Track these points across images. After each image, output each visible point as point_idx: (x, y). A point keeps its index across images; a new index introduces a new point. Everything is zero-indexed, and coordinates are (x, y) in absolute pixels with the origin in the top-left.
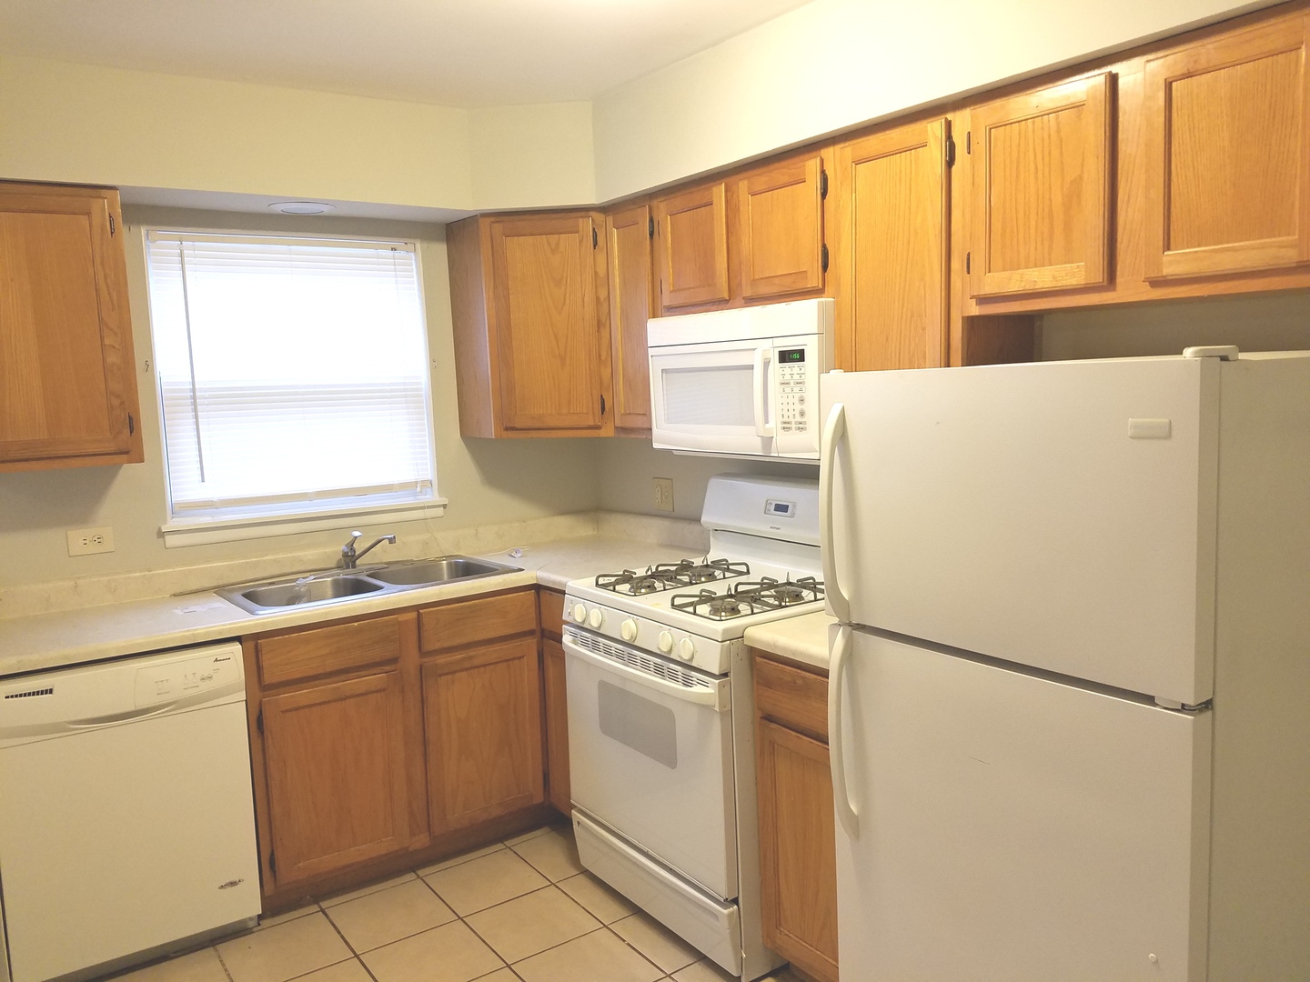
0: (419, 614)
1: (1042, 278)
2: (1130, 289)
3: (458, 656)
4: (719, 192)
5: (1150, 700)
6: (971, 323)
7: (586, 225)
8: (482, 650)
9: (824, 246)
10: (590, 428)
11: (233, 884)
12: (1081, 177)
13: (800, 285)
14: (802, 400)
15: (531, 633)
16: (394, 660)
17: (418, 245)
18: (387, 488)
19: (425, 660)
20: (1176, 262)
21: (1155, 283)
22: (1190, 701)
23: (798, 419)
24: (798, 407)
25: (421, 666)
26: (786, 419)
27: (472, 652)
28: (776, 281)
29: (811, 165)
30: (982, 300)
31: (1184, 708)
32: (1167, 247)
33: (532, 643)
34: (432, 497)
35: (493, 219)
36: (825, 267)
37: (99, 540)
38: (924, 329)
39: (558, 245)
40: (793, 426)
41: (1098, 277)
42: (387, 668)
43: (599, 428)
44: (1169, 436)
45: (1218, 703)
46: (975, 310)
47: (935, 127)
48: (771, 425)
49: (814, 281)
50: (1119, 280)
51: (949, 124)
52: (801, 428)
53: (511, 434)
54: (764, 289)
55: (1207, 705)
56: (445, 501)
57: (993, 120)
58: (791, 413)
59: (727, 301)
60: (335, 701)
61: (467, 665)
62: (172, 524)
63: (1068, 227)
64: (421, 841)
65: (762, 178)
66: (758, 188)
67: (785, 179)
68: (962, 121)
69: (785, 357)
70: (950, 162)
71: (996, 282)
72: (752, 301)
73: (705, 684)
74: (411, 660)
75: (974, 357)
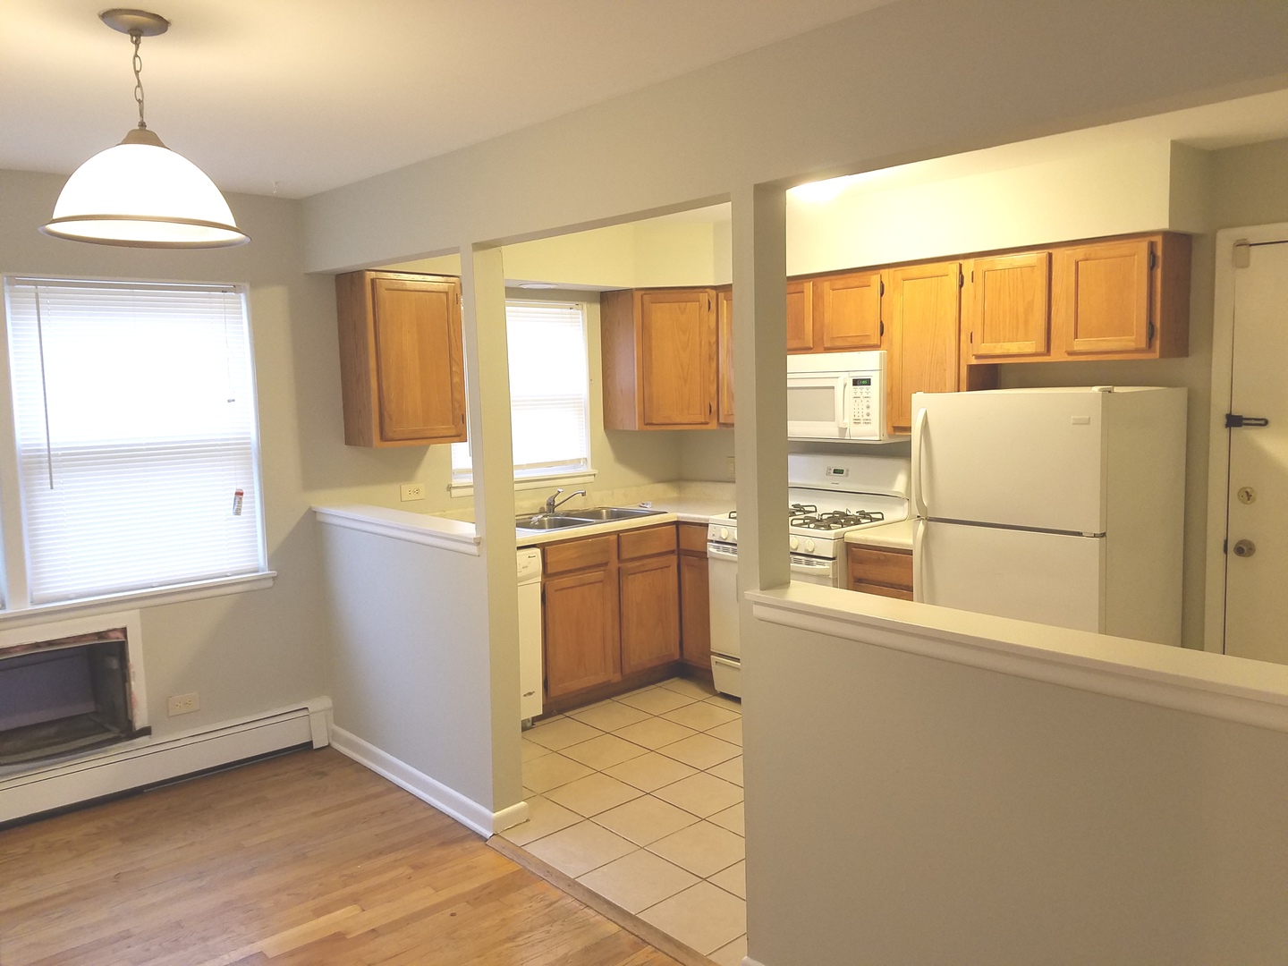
0: (618, 536)
1: (1013, 348)
2: (1057, 356)
3: (638, 563)
4: (808, 287)
5: (1080, 534)
6: (971, 367)
7: (704, 297)
8: (649, 561)
9: (881, 322)
10: (702, 424)
11: (530, 694)
12: (1033, 300)
13: (867, 343)
14: (868, 407)
15: (672, 552)
16: (606, 564)
17: (585, 306)
18: (563, 463)
19: (621, 565)
20: (1079, 345)
21: (1070, 354)
22: (1098, 532)
23: (866, 417)
24: (866, 411)
25: (619, 568)
26: (857, 418)
27: (645, 561)
28: (849, 339)
29: (875, 279)
30: (978, 357)
31: (1095, 536)
32: (1076, 337)
33: (674, 558)
34: (587, 469)
35: (643, 292)
36: (882, 334)
37: (417, 491)
38: (945, 370)
39: (685, 308)
40: (862, 421)
41: (1042, 349)
42: (602, 568)
43: (707, 423)
44: (1089, 423)
45: (1107, 535)
46: (974, 362)
47: (953, 267)
48: (846, 421)
49: (875, 341)
50: (1052, 351)
51: (961, 265)
52: (867, 422)
53: (649, 428)
54: (839, 343)
55: (1103, 535)
56: (596, 472)
57: (986, 267)
58: (860, 414)
59: (811, 349)
60: (580, 586)
61: (642, 569)
62: (455, 482)
63: (1026, 323)
64: (616, 678)
65: (840, 282)
66: (837, 287)
67: (857, 284)
68: (969, 266)
69: (856, 382)
70: (961, 286)
71: (985, 349)
72: (828, 350)
73: (823, 564)
74: (614, 564)
75: (973, 387)
